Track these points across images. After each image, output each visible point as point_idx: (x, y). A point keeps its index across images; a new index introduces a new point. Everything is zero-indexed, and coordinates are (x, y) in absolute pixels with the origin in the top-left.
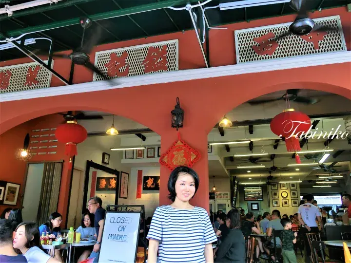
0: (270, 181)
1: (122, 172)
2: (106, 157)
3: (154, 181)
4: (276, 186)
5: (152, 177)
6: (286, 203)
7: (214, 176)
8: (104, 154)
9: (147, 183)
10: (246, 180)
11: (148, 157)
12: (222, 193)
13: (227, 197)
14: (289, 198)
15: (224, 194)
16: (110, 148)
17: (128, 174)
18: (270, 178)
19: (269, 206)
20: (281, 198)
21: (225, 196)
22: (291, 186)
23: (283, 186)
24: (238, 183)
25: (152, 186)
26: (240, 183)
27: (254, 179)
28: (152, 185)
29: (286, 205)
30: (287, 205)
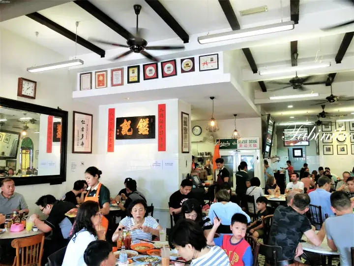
0: (321, 119)
1: (74, 112)
2: (25, 85)
3: (131, 125)
4: (330, 127)
5: (128, 119)
6: (343, 149)
7: (235, 115)
8: (21, 80)
9: (121, 128)
10: (286, 119)
11: (113, 85)
12: (249, 139)
13: (255, 146)
14: (348, 142)
15: (251, 141)
16: (28, 69)
17: (92, 115)
18: (323, 115)
19: (318, 154)
20: (335, 143)
21: (252, 144)
22: (351, 126)
23: (340, 127)
24: (274, 123)
25: (128, 134)
26: (277, 124)
27: (299, 118)
28: (129, 130)
29: (343, 152)
30: (345, 152)
